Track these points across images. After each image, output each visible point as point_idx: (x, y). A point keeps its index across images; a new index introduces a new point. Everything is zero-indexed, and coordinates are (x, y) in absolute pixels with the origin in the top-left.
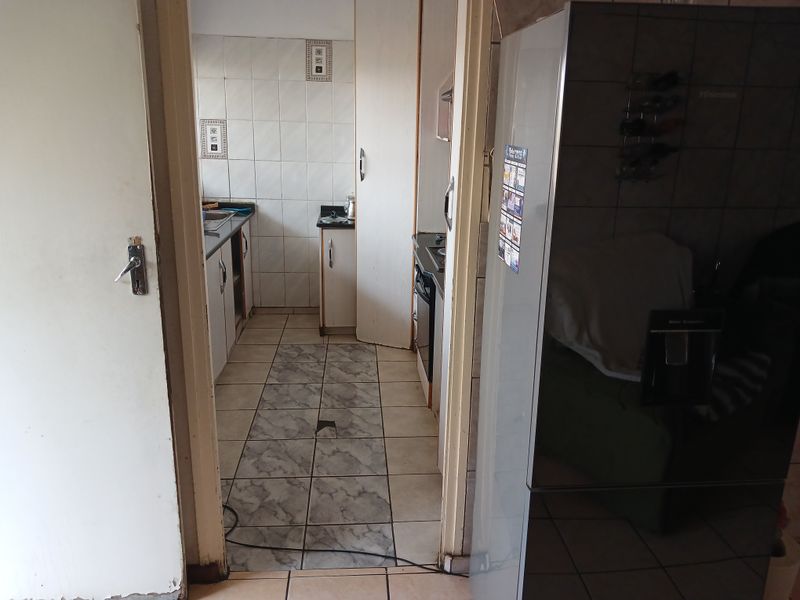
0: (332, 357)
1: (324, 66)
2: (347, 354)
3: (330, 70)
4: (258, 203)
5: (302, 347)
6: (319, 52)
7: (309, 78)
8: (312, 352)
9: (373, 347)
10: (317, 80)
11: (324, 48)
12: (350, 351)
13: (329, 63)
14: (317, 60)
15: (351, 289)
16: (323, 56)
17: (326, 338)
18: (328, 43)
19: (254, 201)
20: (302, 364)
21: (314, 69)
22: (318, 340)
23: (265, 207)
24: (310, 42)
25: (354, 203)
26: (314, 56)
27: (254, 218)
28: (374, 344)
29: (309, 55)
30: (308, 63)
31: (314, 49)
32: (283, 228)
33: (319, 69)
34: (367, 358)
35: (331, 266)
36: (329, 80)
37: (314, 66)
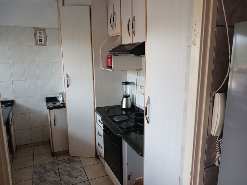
0: (62, 169)
1: (43, 39)
2: (67, 165)
3: (46, 41)
4: (15, 100)
5: (45, 165)
6: (40, 33)
7: (36, 44)
8: (51, 167)
9: (78, 159)
10: (40, 45)
11: (43, 31)
12: (69, 163)
13: (45, 38)
14: (40, 36)
15: (65, 135)
16: (42, 35)
17: (55, 157)
18: (44, 29)
19: (13, 99)
20: (48, 176)
21: (39, 41)
22: (52, 159)
23: (19, 101)
24: (35, 29)
25: (63, 96)
26: (38, 35)
27: (14, 107)
28: (79, 157)
29: (35, 34)
30: (36, 38)
31: (38, 32)
32: (28, 109)
33: (41, 40)
34: (78, 166)
35: (55, 125)
36: (46, 45)
37: (39, 39)
